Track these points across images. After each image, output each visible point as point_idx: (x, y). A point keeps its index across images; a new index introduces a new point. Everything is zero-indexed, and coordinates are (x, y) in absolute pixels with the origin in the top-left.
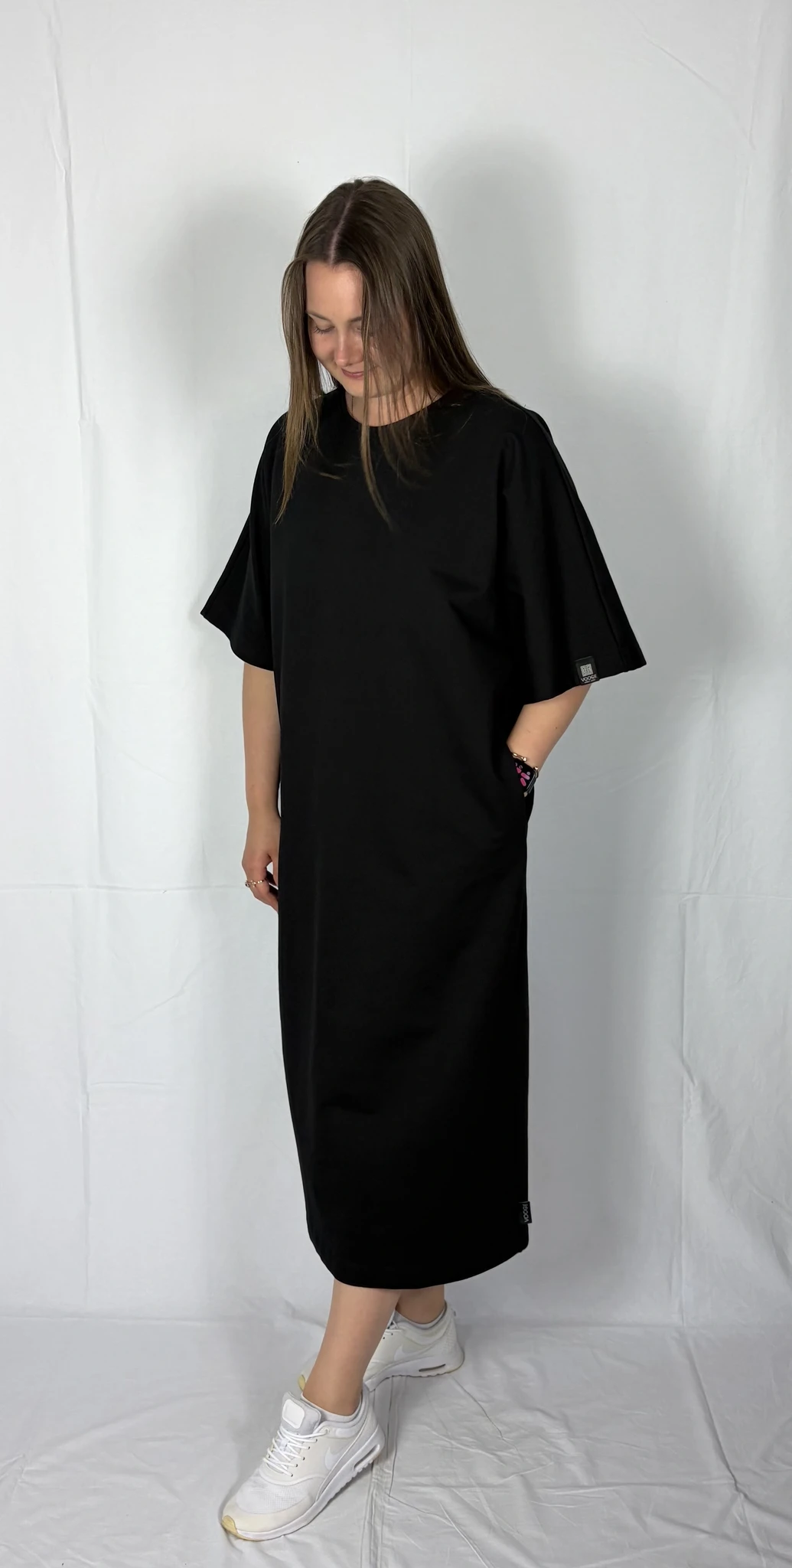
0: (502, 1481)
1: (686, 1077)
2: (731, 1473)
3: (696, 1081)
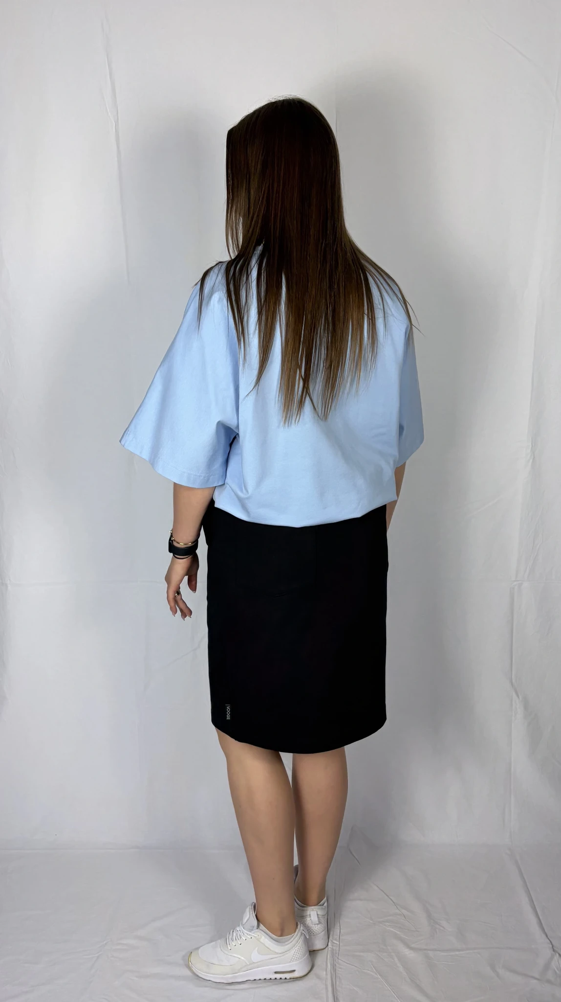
1: (514, 694)
2: (548, 939)
3: (520, 697)
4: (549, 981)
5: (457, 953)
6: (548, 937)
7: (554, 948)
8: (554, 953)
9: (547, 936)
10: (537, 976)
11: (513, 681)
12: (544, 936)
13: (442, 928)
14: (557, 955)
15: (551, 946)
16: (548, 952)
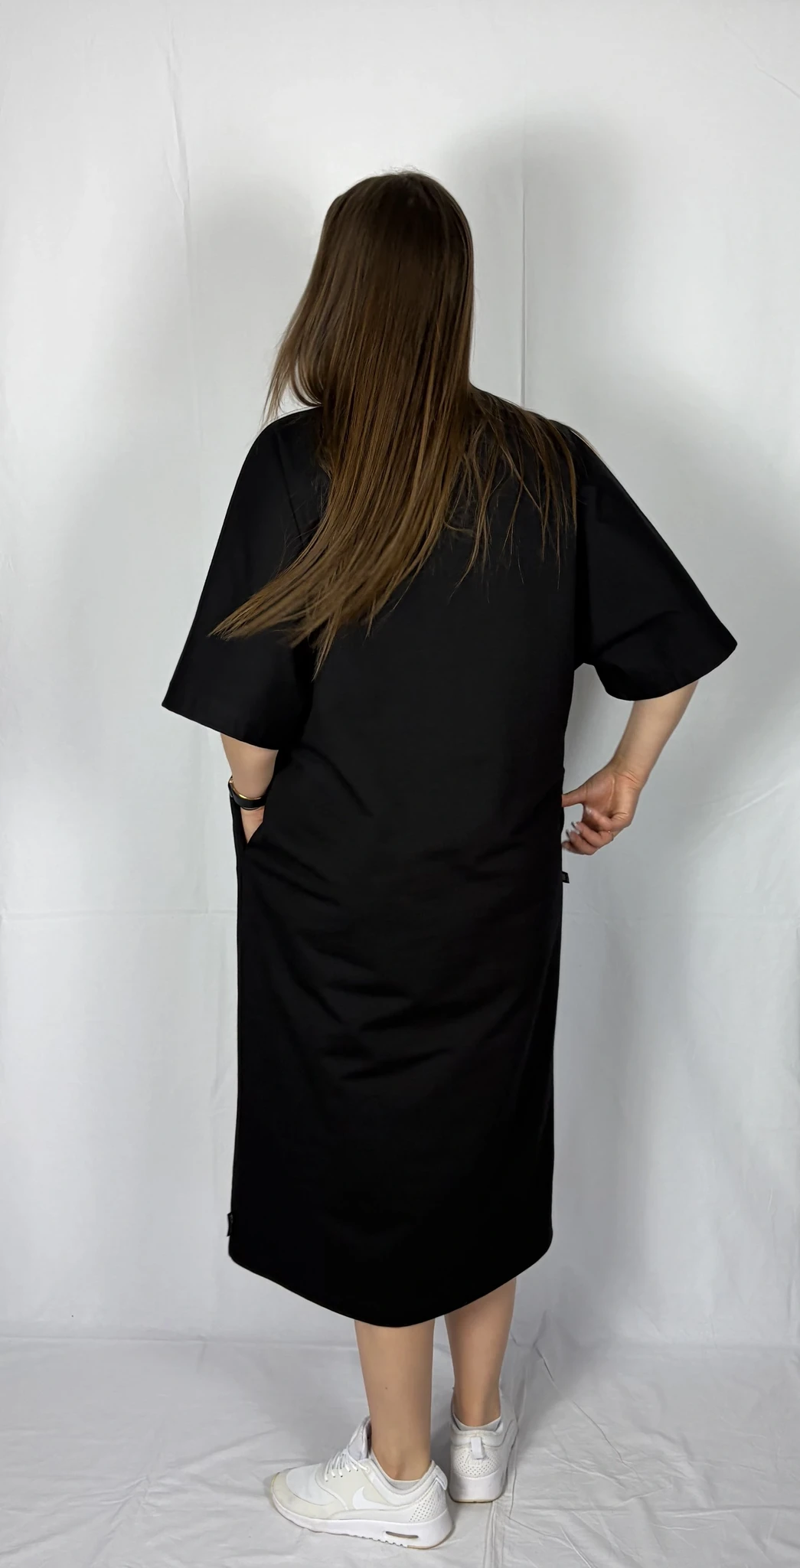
0: (622, 1504)
5: (701, 1514)
13: (677, 1474)
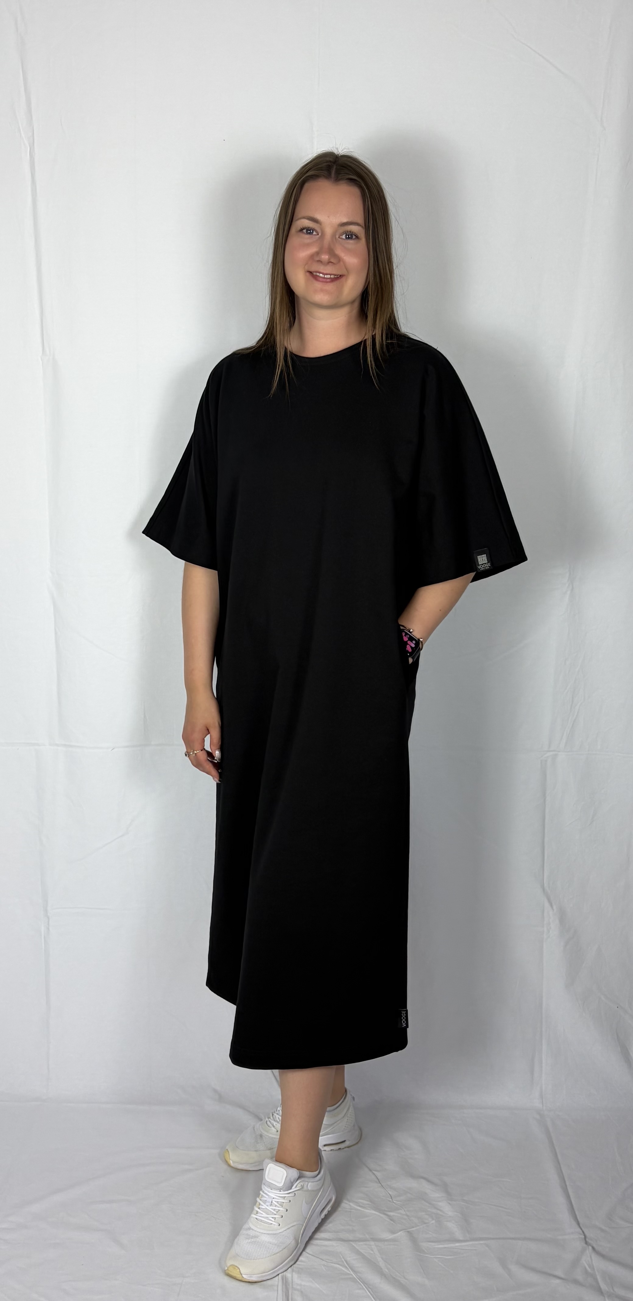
1: (547, 904)
2: (581, 1229)
3: (555, 907)
4: (576, 1282)
5: (457, 1244)
6: (581, 1225)
7: (587, 1240)
8: (585, 1245)
9: (578, 1224)
10: (559, 1273)
11: (545, 885)
12: (574, 1223)
13: (439, 1212)
14: (590, 1248)
15: (583, 1237)
16: (579, 1245)
